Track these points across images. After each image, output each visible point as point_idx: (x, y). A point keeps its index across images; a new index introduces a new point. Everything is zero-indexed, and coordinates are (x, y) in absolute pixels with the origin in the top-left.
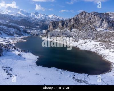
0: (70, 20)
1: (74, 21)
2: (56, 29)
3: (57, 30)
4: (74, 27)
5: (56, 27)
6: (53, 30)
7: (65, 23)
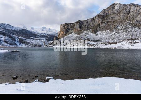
0: (93, 19)
1: (100, 19)
2: (70, 34)
3: (72, 36)
4: (100, 27)
5: (71, 31)
6: (65, 35)
7: (86, 24)
